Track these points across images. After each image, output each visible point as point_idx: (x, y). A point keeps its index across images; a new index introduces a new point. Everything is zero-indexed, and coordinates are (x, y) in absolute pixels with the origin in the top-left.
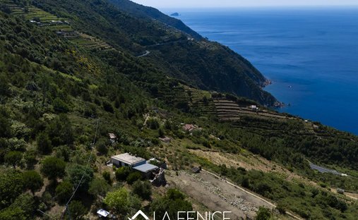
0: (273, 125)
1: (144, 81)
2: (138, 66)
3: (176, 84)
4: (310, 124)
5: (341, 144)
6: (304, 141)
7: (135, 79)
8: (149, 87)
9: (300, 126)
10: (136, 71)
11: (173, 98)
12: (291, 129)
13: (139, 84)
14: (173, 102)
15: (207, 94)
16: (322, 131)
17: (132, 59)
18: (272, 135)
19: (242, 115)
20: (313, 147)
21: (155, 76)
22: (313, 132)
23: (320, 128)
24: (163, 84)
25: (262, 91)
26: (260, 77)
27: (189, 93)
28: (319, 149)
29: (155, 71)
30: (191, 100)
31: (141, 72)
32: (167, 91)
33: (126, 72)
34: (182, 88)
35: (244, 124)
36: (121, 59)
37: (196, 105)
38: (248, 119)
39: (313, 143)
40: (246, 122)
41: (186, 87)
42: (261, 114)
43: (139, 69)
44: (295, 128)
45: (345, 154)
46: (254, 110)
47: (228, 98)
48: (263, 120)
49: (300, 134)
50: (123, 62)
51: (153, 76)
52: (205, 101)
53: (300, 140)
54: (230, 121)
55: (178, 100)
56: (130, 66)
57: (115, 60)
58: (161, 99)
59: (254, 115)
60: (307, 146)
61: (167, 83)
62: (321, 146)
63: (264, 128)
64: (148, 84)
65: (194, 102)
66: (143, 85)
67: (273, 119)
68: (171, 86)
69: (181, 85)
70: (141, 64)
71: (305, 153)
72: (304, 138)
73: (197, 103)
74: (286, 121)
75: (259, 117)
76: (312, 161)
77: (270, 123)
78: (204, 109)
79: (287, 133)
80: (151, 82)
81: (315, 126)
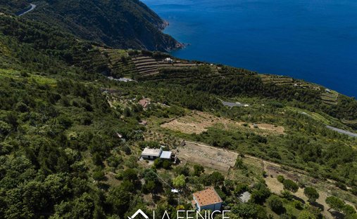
0: (187, 73)
1: (53, 48)
2: (39, 31)
3: (91, 48)
4: (215, 66)
5: (239, 79)
6: (213, 82)
7: (41, 47)
8: (61, 54)
9: (208, 70)
10: (39, 37)
11: (91, 62)
12: (202, 74)
13: (49, 52)
14: (92, 67)
15: (123, 53)
16: (224, 72)
17: (29, 24)
18: (188, 82)
19: (160, 68)
20: (220, 86)
21: (63, 41)
22: (217, 73)
23: (223, 69)
24: (75, 49)
25: (163, 34)
26: (157, 20)
27: (106, 54)
28: (224, 86)
29: (61, 35)
30: (110, 62)
31: (45, 38)
32: (82, 56)
33: (28, 41)
34: (97, 51)
35: (163, 77)
36: (16, 26)
37: (116, 66)
38: (166, 72)
39: (219, 83)
40: (166, 75)
41: (101, 49)
42: (176, 65)
43: (43, 35)
44: (205, 73)
45: (242, 87)
46: (169, 62)
47: (145, 54)
48: (178, 71)
49: (209, 77)
50: (20, 29)
51: (62, 42)
52: (124, 60)
53: (210, 83)
54: (151, 76)
55: (96, 64)
56: (30, 33)
57: (9, 28)
58: (78, 66)
59: (171, 67)
60: (216, 86)
61: (80, 48)
62: (225, 84)
63: (181, 78)
64: (59, 51)
65: (113, 63)
66: (53, 53)
67: (187, 68)
68: (85, 50)
69: (95, 48)
70: (42, 29)
71: (215, 92)
72: (212, 80)
73: (116, 64)
74: (196, 68)
75: (174, 68)
76: (222, 99)
77: (184, 72)
78: (125, 68)
79: (199, 78)
80: (62, 48)
81: (219, 68)
